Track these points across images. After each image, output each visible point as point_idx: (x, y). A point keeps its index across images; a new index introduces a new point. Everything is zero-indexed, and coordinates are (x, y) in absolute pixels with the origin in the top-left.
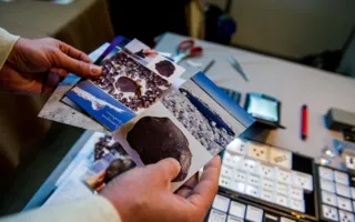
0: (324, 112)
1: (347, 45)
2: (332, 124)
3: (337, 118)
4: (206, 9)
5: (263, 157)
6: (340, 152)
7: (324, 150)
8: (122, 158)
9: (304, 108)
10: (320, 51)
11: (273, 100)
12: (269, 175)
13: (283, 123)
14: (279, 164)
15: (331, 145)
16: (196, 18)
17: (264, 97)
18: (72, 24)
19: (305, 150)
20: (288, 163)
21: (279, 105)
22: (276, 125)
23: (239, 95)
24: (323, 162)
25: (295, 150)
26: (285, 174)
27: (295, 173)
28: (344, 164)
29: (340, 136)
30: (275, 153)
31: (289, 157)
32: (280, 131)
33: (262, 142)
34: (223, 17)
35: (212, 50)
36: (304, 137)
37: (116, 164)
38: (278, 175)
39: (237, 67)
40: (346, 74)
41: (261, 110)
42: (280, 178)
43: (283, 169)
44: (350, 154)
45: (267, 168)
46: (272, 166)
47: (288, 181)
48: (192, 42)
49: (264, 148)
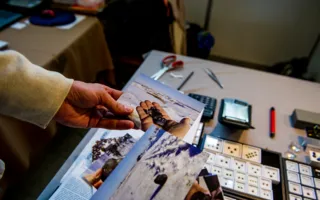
0: (291, 113)
2: (297, 123)
3: (300, 118)
4: (188, 27)
5: (236, 154)
6: (305, 147)
7: (291, 146)
8: (116, 158)
9: (272, 110)
11: (245, 104)
12: (243, 169)
13: (253, 125)
14: (250, 159)
15: (296, 141)
16: (179, 36)
17: (236, 102)
19: (273, 146)
20: (258, 158)
21: (250, 108)
22: (248, 126)
23: (215, 101)
24: (290, 156)
25: (264, 147)
26: (256, 167)
27: (264, 167)
28: (308, 158)
29: (303, 133)
30: (247, 150)
31: (259, 153)
32: (251, 130)
33: (236, 141)
34: (203, 33)
35: (192, 64)
36: (272, 135)
37: (110, 163)
38: (249, 168)
39: (213, 77)
41: (234, 113)
42: (251, 172)
43: (253, 163)
44: (313, 149)
45: (240, 164)
46: (245, 161)
47: (258, 174)
48: (174, 57)
49: (237, 146)
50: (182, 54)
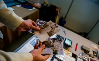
0: (81, 46)
1: (89, 32)
2: (82, 49)
3: (83, 48)
4: (60, 17)
5: (66, 52)
6: (83, 55)
7: (80, 54)
9: (77, 44)
10: (84, 32)
11: (71, 41)
12: (67, 57)
13: (72, 46)
14: (69, 55)
15: (81, 53)
16: (57, 19)
17: (69, 40)
18: (31, 15)
19: (75, 53)
20: (71, 55)
21: (72, 42)
22: (70, 46)
23: (64, 38)
24: (79, 56)
25: (73, 53)
26: (70, 57)
27: (72, 57)
28: (83, 58)
29: (83, 52)
30: (69, 52)
31: (72, 54)
32: (71, 48)
33: (67, 49)
34: (63, 20)
35: (60, 27)
36: (76, 50)
38: (69, 57)
39: (64, 32)
40: (88, 39)
41: (68, 42)
42: (69, 58)
43: (70, 56)
44: (85, 56)
45: (66, 55)
46: (68, 55)
47: (70, 59)
48: (56, 25)
49: (67, 51)
50: (57, 24)
